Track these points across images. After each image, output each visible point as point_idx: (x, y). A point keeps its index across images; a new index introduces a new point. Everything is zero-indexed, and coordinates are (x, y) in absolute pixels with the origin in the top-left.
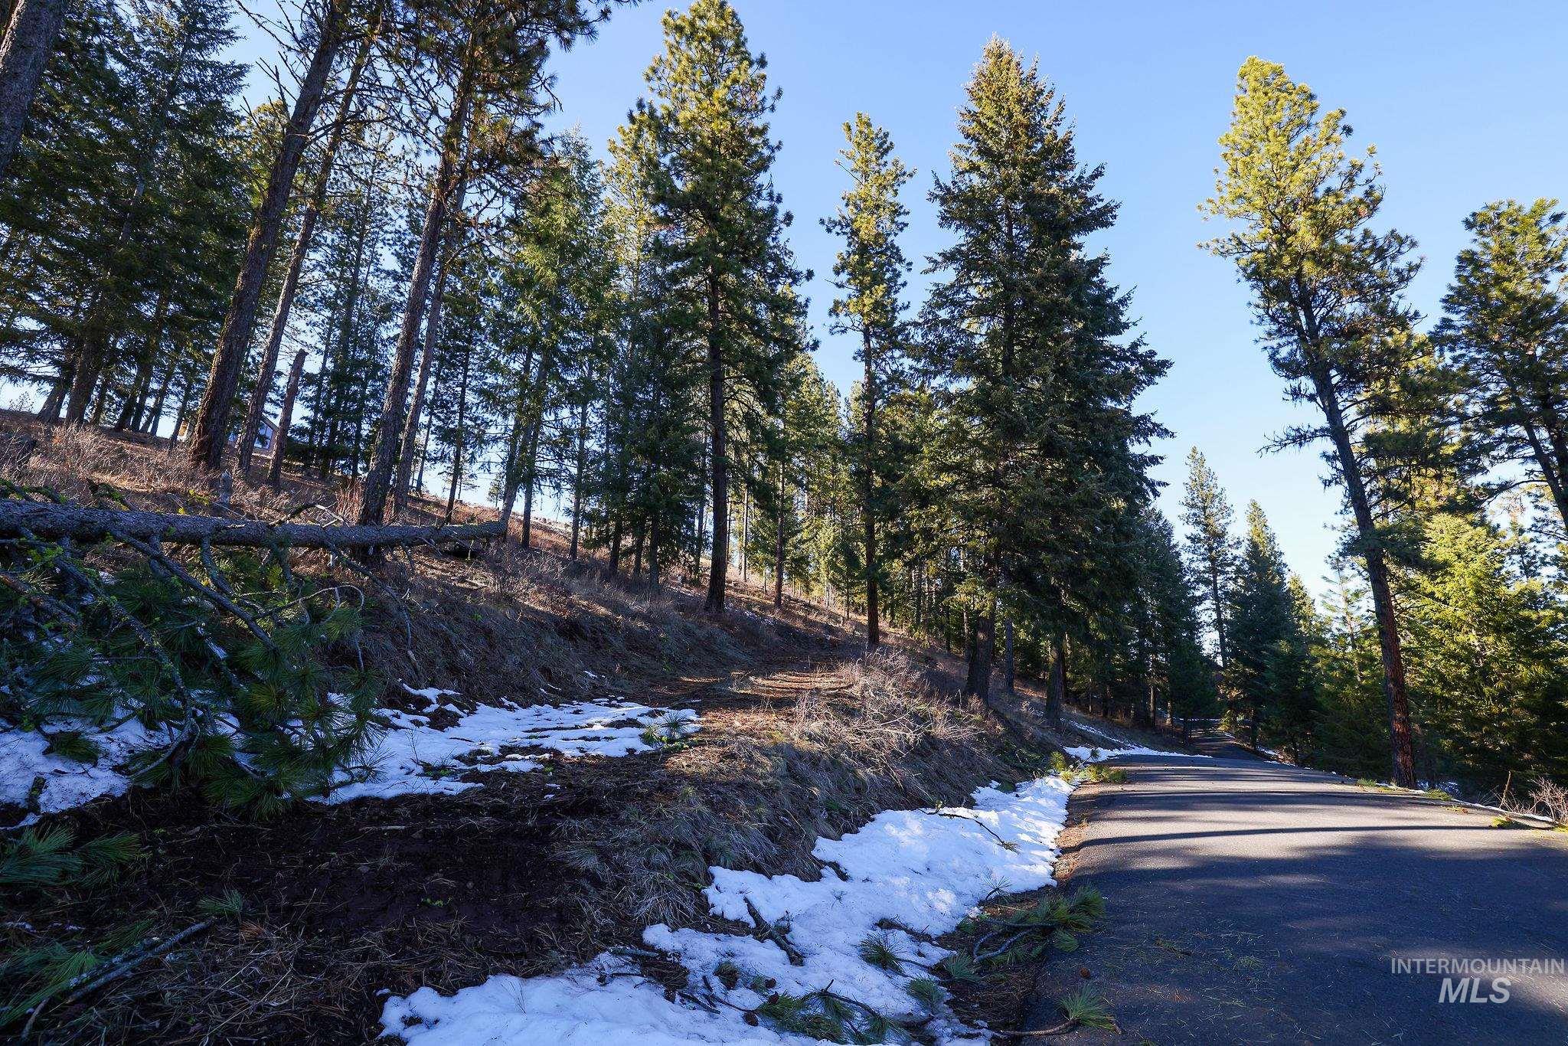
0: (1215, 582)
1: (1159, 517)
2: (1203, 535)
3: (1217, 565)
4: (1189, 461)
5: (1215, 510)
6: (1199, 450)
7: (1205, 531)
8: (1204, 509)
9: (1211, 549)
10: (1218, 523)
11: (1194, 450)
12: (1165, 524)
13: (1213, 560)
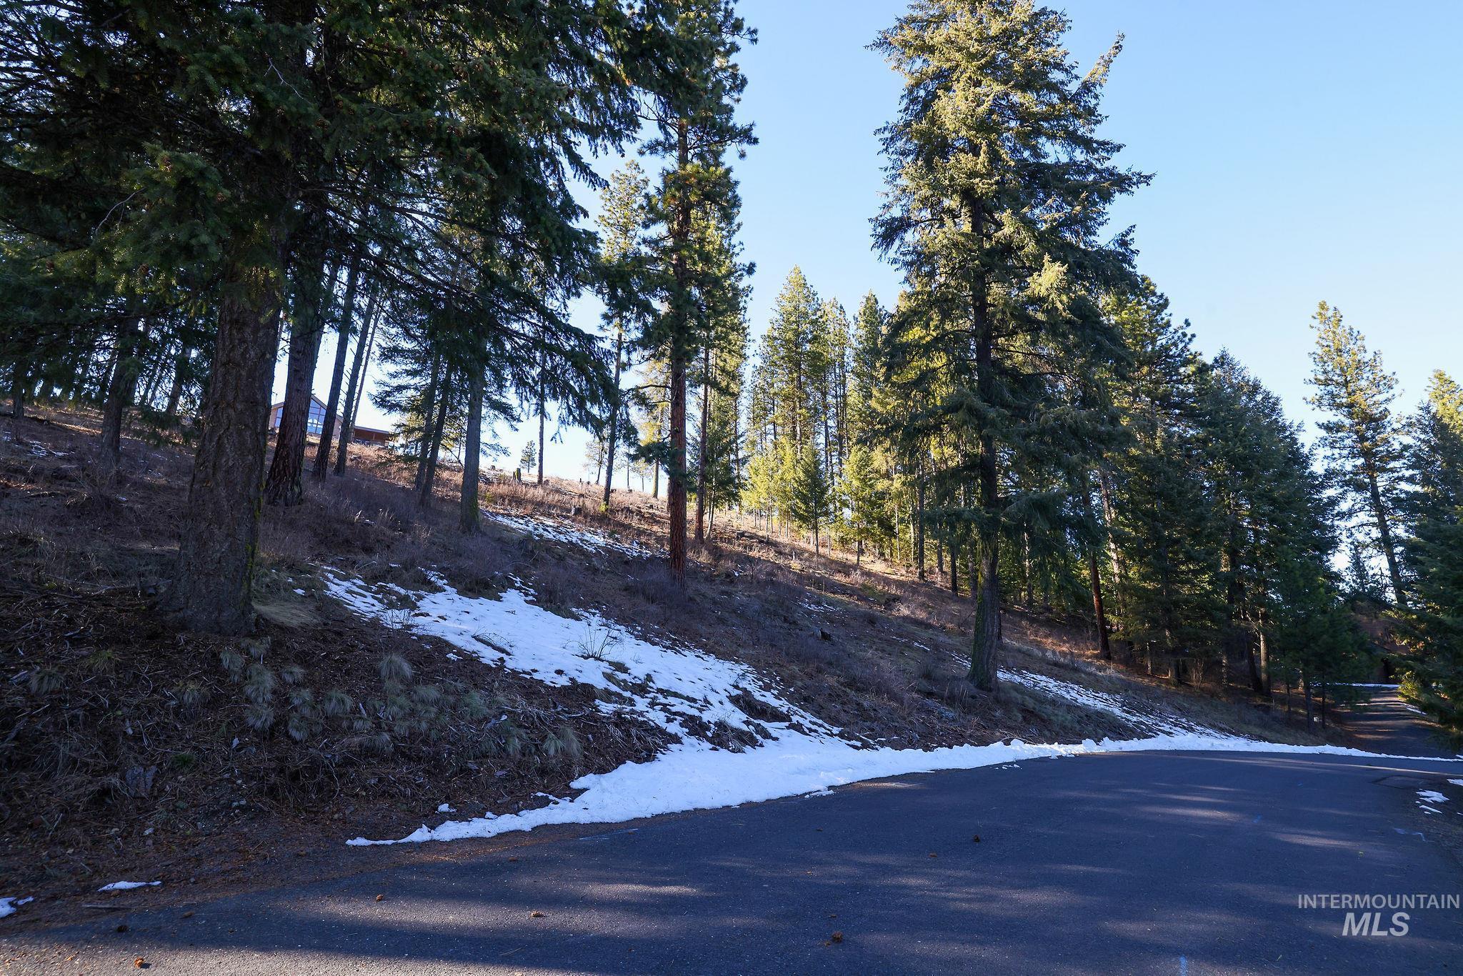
0: (1375, 487)
1: (1256, 388)
2: (1347, 422)
3: (1374, 460)
4: (1316, 323)
5: (1363, 383)
6: (1330, 305)
7: (1350, 415)
8: (1346, 383)
9: (1362, 438)
10: (1372, 401)
11: (1323, 306)
12: (1267, 397)
13: (1366, 454)
